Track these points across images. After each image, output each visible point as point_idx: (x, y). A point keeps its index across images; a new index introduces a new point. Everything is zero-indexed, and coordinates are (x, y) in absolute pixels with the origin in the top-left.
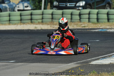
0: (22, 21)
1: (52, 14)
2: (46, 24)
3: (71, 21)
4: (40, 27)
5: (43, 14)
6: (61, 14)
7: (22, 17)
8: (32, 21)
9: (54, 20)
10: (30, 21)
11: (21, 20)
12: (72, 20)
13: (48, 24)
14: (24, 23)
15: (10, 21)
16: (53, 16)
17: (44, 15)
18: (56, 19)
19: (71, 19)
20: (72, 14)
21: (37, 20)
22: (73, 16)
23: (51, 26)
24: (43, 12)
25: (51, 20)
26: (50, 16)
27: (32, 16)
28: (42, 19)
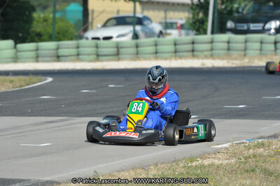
0: (177, 54)
1: (228, 42)
2: (220, 57)
3: (260, 54)
4: (209, 63)
5: (212, 42)
6: (244, 41)
7: (177, 47)
8: (195, 53)
9: (231, 52)
10: (191, 53)
11: (176, 52)
12: (263, 52)
13: (223, 59)
14: (181, 57)
15: (156, 53)
16: (231, 45)
17: (214, 44)
18: (235, 50)
19: (261, 50)
20: (262, 43)
21: (202, 51)
22: (263, 45)
23: (228, 62)
24: (212, 39)
25: (226, 52)
26: (225, 45)
27: (195, 45)
28: (212, 50)
